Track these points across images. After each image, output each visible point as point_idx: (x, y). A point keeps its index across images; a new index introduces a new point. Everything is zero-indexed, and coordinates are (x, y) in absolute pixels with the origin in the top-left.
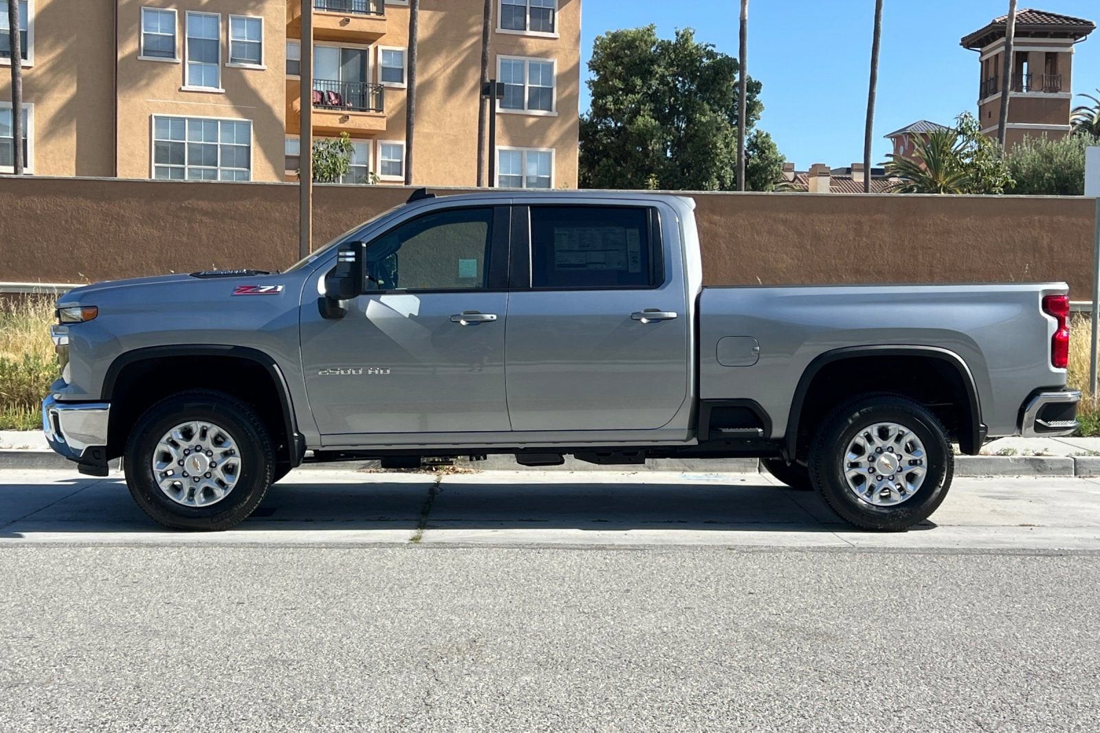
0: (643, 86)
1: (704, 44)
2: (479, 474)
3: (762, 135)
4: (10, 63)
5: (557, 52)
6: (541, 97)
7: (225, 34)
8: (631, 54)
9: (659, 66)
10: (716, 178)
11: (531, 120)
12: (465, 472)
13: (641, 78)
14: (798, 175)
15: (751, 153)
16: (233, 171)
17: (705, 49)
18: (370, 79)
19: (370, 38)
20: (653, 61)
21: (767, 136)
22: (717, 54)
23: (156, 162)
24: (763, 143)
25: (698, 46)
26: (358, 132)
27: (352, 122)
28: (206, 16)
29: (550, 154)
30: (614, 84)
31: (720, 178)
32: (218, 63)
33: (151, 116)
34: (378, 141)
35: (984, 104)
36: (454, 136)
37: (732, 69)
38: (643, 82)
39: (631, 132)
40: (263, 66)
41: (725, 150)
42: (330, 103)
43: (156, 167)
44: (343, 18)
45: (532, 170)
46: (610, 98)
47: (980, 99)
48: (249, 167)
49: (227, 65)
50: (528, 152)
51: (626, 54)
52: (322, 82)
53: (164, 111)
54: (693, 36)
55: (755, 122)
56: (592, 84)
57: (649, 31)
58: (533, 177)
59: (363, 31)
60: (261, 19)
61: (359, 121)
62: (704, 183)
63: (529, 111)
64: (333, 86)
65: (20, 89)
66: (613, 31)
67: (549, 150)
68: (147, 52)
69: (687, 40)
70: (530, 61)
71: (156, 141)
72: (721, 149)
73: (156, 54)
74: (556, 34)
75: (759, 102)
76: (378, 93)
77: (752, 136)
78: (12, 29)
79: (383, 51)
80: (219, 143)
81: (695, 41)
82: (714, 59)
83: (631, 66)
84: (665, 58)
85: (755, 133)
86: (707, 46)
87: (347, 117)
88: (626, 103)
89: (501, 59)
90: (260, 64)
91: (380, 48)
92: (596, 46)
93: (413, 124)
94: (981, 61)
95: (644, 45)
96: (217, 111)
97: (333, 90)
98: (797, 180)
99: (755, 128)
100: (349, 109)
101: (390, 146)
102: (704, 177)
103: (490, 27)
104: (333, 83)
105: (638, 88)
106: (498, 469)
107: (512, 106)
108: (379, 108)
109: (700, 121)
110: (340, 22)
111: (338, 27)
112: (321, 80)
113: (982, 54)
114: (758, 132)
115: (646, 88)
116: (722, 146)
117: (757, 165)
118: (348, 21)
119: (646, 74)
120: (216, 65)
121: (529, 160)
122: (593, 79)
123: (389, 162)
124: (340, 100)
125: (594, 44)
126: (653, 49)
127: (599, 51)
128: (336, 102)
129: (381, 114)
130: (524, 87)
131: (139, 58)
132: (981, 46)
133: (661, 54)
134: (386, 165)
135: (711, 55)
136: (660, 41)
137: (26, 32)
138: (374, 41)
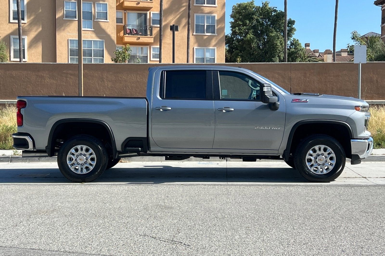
0: (249, 23)
1: (273, 7)
2: (130, 163)
3: (295, 40)
4: (17, 22)
5: (216, 12)
6: (211, 28)
7: (94, 9)
8: (245, 11)
9: (256, 16)
10: (277, 56)
11: (206, 37)
12: (125, 162)
13: (249, 20)
14: (320, 54)
15: (291, 47)
16: (98, 59)
17: (273, 9)
18: (148, 24)
19: (148, 9)
20: (253, 14)
21: (298, 40)
22: (277, 11)
23: (70, 56)
24: (296, 43)
25: (270, 8)
26: (144, 43)
27: (141, 40)
28: (87, 3)
29: (214, 49)
30: (238, 23)
31: (279, 56)
32: (92, 20)
33: (68, 39)
34: (151, 46)
35: (383, 26)
36: (179, 44)
37: (283, 16)
38: (250, 22)
39: (245, 40)
40: (108, 21)
41: (280, 46)
42: (133, 33)
43: (70, 58)
44: (137, 2)
45: (208, 55)
46: (237, 28)
47: (382, 24)
48: (103, 57)
49: (95, 20)
50: (206, 49)
51: (243, 12)
52: (130, 25)
53: (73, 38)
54: (269, 4)
55: (293, 35)
56: (231, 23)
57: (252, 3)
58: (208, 58)
59: (145, 6)
60: (107, 4)
61: (143, 39)
62: (273, 59)
63: (207, 34)
64: (134, 27)
65: (21, 31)
66: (239, 3)
67: (214, 48)
68: (66, 17)
69: (266, 6)
70: (207, 15)
71: (70, 49)
72: (279, 46)
73: (70, 17)
74: (216, 5)
75: (294, 28)
76: (150, 29)
77: (292, 40)
78: (18, 10)
79: (152, 13)
80: (93, 49)
81: (269, 6)
82: (276, 12)
83: (245, 16)
84: (258, 13)
85: (293, 40)
86: (274, 8)
87: (139, 38)
88: (243, 30)
89: (196, 15)
90: (107, 20)
91: (151, 13)
92: (233, 9)
93: (162, 40)
94: (382, 10)
95: (250, 8)
96: (91, 37)
97: (134, 28)
98: (320, 56)
99: (293, 38)
100: (140, 35)
101: (155, 48)
102: (273, 56)
103: (191, 4)
104: (134, 26)
105: (248, 24)
106: (137, 161)
107: (200, 32)
108: (151, 34)
109: (271, 36)
110: (136, 4)
111: (135, 5)
112: (129, 25)
113: (382, 7)
114: (294, 39)
115: (251, 24)
116: (279, 45)
117: (293, 51)
118: (139, 3)
119: (251, 19)
120: (91, 20)
121: (207, 52)
122: (232, 21)
123: (155, 54)
124: (137, 32)
125: (232, 8)
126: (253, 9)
127: (234, 11)
128: (135, 33)
129: (151, 36)
130: (204, 25)
131: (64, 19)
132: (382, 4)
133: (257, 11)
134: (154, 55)
135: (275, 11)
136: (256, 6)
137: (24, 11)
138: (149, 10)
